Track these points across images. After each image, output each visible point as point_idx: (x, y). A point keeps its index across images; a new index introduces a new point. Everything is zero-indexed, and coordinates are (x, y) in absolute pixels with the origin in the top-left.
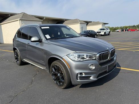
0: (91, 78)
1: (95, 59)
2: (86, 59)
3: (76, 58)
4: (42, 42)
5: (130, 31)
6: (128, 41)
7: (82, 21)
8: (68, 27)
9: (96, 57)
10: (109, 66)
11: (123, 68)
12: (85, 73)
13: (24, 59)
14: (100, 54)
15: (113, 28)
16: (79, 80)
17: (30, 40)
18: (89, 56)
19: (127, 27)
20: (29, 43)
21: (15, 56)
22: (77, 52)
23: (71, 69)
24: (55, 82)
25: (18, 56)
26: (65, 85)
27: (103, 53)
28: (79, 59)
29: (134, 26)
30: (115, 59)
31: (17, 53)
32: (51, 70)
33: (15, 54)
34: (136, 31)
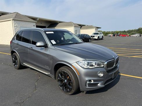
0: (99, 85)
1: (103, 67)
2: (95, 66)
3: (86, 65)
4: (48, 47)
5: (121, 36)
6: (122, 47)
7: (76, 24)
8: (70, 33)
9: (104, 65)
10: (114, 73)
11: (122, 74)
12: (94, 81)
13: (24, 62)
14: (108, 62)
15: (105, 32)
16: (87, 87)
17: (35, 44)
18: (97, 64)
19: (118, 32)
20: (32, 48)
21: (13, 60)
22: (86, 59)
23: (80, 76)
24: (61, 88)
25: (17, 59)
26: (73, 91)
27: (110, 61)
28: (88, 66)
29: (125, 31)
30: (118, 66)
31: (16, 57)
32: (57, 76)
33: (13, 57)
34: (127, 36)
